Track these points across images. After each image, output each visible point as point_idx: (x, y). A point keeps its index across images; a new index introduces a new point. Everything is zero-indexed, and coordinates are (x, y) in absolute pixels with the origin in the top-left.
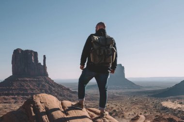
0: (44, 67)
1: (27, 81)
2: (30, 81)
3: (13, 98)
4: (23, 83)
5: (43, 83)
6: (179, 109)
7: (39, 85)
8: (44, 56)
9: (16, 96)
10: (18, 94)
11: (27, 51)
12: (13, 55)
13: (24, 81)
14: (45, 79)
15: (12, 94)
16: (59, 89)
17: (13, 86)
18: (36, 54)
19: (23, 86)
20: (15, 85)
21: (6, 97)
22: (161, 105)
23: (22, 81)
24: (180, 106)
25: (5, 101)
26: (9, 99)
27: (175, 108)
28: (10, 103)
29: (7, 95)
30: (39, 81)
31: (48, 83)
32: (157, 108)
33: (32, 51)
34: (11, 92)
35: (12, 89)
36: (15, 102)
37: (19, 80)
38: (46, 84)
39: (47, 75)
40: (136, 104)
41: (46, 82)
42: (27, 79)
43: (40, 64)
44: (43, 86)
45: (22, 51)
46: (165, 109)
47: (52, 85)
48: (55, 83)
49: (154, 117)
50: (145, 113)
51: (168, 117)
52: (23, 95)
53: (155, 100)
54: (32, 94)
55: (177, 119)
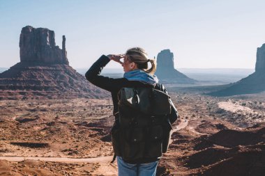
0: (64, 51)
1: (40, 70)
2: (43, 70)
3: (20, 93)
4: (34, 73)
5: (62, 73)
6: (239, 113)
7: (56, 75)
8: (64, 37)
9: (25, 91)
10: (28, 88)
11: (40, 30)
12: (21, 35)
13: (36, 70)
14: (64, 67)
15: (20, 88)
16: (83, 82)
17: (21, 76)
18: (52, 33)
19: (35, 77)
20: (23, 75)
21: (11, 91)
22: (217, 106)
23: (33, 69)
24: (241, 108)
25: (9, 97)
26: (16, 94)
27: (234, 111)
28: (16, 99)
29: (14, 88)
30: (56, 70)
31: (68, 74)
32: (212, 110)
33: (46, 30)
34: (18, 84)
35: (19, 81)
36: (24, 99)
37: (28, 69)
38: (66, 75)
39: (67, 62)
40: (185, 104)
41: (65, 72)
42: (40, 68)
43: (58, 47)
44: (62, 77)
45: (33, 29)
46: (221, 111)
47: (74, 76)
48: (78, 74)
49: (199, 123)
50: (194, 116)
51: (217, 123)
52: (34, 88)
53: (211, 100)
54: (46, 88)
55: (230, 126)
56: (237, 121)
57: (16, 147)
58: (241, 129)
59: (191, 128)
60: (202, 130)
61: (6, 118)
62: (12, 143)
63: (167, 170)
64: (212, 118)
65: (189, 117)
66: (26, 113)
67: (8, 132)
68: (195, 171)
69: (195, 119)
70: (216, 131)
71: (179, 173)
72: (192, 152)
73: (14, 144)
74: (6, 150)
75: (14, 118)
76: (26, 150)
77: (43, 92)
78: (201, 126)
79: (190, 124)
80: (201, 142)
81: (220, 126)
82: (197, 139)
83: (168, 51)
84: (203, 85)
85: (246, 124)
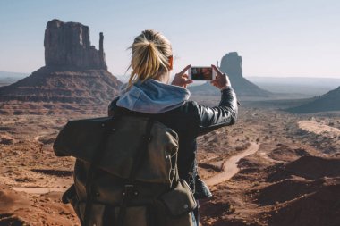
0: (101, 53)
1: (69, 76)
2: (75, 76)
3: (45, 106)
4: (63, 80)
5: (99, 81)
6: (325, 135)
7: (91, 84)
8: (101, 34)
9: (51, 103)
10: (55, 99)
11: (70, 25)
12: (46, 31)
13: (65, 76)
14: (102, 73)
15: (45, 99)
17: (46, 85)
18: (86, 29)
19: (64, 86)
20: (49, 83)
21: (33, 103)
22: (297, 125)
23: (61, 76)
24: (328, 129)
25: (31, 111)
26: (39, 108)
27: (318, 133)
28: (39, 113)
29: (36, 99)
30: (91, 77)
31: (107, 81)
32: (290, 131)
33: (79, 25)
34: (42, 95)
35: (43, 91)
36: (50, 113)
37: (56, 75)
38: (104, 84)
39: (105, 67)
40: (254, 123)
41: (103, 79)
42: (71, 74)
43: (94, 47)
44: (99, 86)
45: (62, 24)
46: (302, 133)
47: (114, 85)
48: (119, 82)
49: (274, 147)
50: (267, 138)
51: (296, 148)
52: (63, 100)
53: (290, 118)
54: (78, 100)
55: (313, 152)
56: (323, 145)
57: (39, 175)
58: (326, 155)
59: (263, 154)
60: (277, 156)
61: (27, 138)
62: (33, 170)
63: (231, 207)
64: (290, 141)
65: (261, 139)
66: (52, 131)
67: (29, 156)
68: (267, 209)
69: (268, 141)
70: (295, 158)
71: (248, 211)
72: (264, 185)
73: (37, 171)
74: (27, 180)
75: (37, 138)
76: (51, 179)
77: (75, 105)
78: (276, 151)
79: (261, 148)
80: (276, 172)
81: (300, 152)
82: (270, 168)
83: (235, 54)
84: (279, 98)
85: (333, 149)
